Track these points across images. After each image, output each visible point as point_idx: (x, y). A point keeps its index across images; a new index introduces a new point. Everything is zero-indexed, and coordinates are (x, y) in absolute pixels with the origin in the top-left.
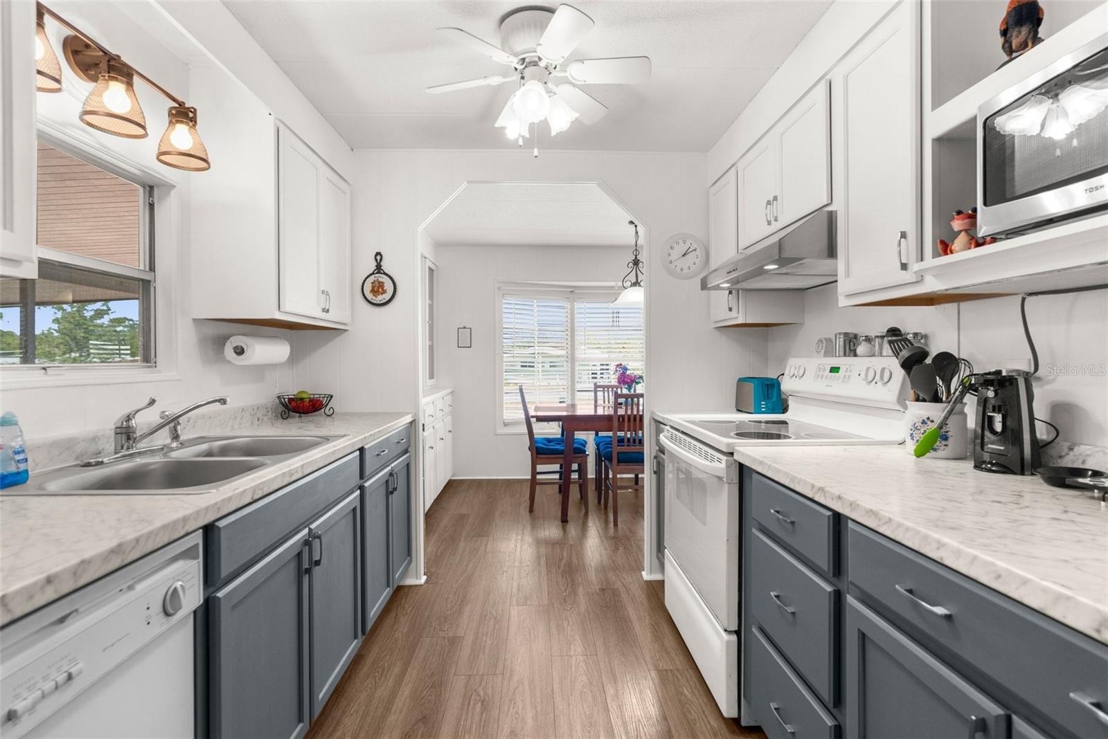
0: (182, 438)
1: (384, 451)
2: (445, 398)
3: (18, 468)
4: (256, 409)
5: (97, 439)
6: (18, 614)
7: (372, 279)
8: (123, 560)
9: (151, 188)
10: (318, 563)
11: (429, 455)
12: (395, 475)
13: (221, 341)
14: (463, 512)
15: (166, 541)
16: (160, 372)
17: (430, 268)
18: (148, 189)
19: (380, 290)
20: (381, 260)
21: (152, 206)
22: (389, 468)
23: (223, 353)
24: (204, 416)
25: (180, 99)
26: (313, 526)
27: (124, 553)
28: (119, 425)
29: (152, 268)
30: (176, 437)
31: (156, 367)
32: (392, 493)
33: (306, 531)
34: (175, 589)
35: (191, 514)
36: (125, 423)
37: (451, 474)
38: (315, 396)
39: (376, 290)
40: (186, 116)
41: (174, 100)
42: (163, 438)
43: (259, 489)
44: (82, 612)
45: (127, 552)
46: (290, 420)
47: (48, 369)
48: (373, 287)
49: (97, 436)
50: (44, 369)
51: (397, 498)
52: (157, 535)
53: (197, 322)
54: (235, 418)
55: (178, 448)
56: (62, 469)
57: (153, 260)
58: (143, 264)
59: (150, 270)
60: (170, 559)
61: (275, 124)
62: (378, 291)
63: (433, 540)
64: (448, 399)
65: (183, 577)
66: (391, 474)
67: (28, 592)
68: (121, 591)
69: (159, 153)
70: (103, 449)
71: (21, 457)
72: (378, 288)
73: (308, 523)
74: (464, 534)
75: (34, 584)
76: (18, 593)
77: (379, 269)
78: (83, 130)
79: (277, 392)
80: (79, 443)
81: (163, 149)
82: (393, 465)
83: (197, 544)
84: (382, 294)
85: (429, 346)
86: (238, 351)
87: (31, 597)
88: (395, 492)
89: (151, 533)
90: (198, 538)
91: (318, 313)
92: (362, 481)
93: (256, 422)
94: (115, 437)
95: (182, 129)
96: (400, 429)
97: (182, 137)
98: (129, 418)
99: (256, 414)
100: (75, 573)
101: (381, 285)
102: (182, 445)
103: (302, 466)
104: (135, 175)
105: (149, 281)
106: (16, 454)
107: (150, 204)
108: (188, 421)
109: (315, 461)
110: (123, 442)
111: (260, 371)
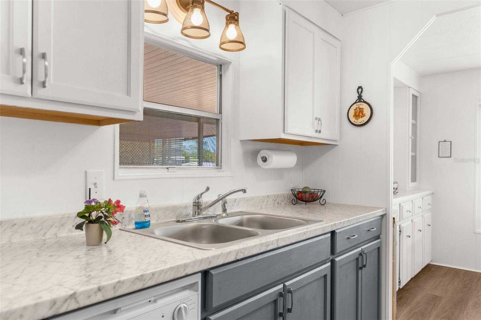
0: (228, 212)
1: (354, 236)
2: (424, 198)
3: (145, 219)
4: (276, 197)
5: (187, 208)
6: (82, 305)
7: (355, 106)
8: (144, 285)
9: (221, 65)
10: (289, 310)
11: (406, 243)
12: (364, 256)
13: (256, 153)
14: (437, 294)
15: (172, 277)
16: (223, 172)
17: (413, 95)
18: (219, 67)
19: (361, 114)
20: (362, 92)
21: (221, 76)
22: (360, 249)
23: (257, 161)
24: (244, 198)
25: (231, 9)
26: (287, 284)
27: (144, 280)
28: (194, 201)
29: (220, 112)
30: (225, 210)
31: (221, 168)
32: (361, 268)
33: (281, 286)
34: (180, 308)
35: (190, 263)
36: (197, 200)
37: (430, 260)
38: (316, 191)
39: (357, 114)
40: (234, 18)
41: (227, 10)
42: (217, 210)
43: (241, 252)
44: (123, 311)
45: (146, 281)
46: (297, 206)
47: (169, 168)
48: (355, 113)
49: (187, 206)
50: (168, 168)
51: (367, 274)
52: (166, 272)
53: (243, 142)
54: (263, 201)
55: (225, 217)
56: (168, 222)
57: (221, 108)
58: (217, 110)
59: (220, 113)
60: (181, 288)
61: (283, 9)
62: (359, 115)
63: (406, 310)
64: (429, 199)
65: (187, 301)
66: (361, 254)
67: (88, 294)
68: (150, 301)
69: (221, 44)
70: (190, 213)
71: (147, 214)
72: (359, 113)
73: (285, 280)
74: (434, 313)
75: (91, 290)
76: (82, 293)
77: (360, 99)
78: (185, 40)
79: (292, 187)
80: (178, 209)
81: (222, 41)
82: (363, 247)
83: (197, 282)
84: (362, 117)
85: (412, 156)
86: (264, 160)
87: (89, 297)
88: (364, 268)
89: (163, 271)
90: (198, 278)
91: (312, 133)
92: (334, 256)
93: (276, 205)
94: (193, 208)
95: (232, 27)
96: (371, 220)
97: (232, 32)
98: (198, 198)
99: (277, 201)
100: (114, 288)
101: (361, 110)
102: (228, 216)
103: (277, 240)
104: (212, 60)
105: (219, 120)
106: (145, 212)
107: (220, 75)
108: (235, 201)
109: (289, 238)
110: (196, 210)
111: (280, 172)
